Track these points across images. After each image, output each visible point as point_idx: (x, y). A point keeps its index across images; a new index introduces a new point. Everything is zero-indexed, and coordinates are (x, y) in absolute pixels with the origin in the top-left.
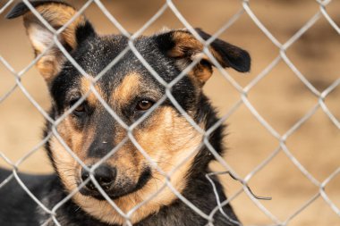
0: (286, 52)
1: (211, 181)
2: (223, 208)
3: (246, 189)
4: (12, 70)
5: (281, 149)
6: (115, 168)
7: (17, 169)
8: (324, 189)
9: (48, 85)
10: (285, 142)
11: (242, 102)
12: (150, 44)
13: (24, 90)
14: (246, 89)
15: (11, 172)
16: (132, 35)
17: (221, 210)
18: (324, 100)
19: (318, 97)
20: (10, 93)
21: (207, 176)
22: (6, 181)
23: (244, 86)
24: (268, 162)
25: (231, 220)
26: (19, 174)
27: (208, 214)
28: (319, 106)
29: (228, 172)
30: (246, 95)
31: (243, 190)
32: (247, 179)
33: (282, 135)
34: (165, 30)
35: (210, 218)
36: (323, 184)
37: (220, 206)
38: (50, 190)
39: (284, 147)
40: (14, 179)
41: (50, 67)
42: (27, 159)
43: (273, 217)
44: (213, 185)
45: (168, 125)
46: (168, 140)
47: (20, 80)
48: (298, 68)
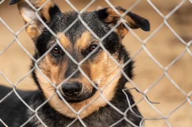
0: (167, 21)
1: (125, 93)
2: (132, 108)
3: (145, 98)
4: (12, 31)
5: (164, 75)
6: (81, 84)
7: (15, 87)
8: (189, 97)
9: (34, 41)
10: (167, 71)
11: (142, 49)
12: (94, 15)
13: (19, 43)
14: (145, 41)
15: (12, 89)
16: (80, 11)
17: (131, 110)
18: (189, 47)
19: (185, 45)
20: (11, 44)
21: (123, 90)
22: (9, 94)
23: (143, 40)
24: (157, 82)
25: (137, 115)
26: (17, 90)
27: (124, 112)
28: (186, 51)
29: (135, 88)
30: (145, 45)
31: (143, 98)
32: (145, 92)
33: (165, 67)
34: (99, 8)
35: (125, 114)
36: (189, 95)
37: (130, 107)
38: (34, 101)
39: (166, 74)
40: (14, 93)
41: (34, 31)
42: (22, 82)
43: (161, 113)
44: (127, 95)
45: (105, 60)
46: (105, 69)
47: (17, 37)
48: (174, 29)
